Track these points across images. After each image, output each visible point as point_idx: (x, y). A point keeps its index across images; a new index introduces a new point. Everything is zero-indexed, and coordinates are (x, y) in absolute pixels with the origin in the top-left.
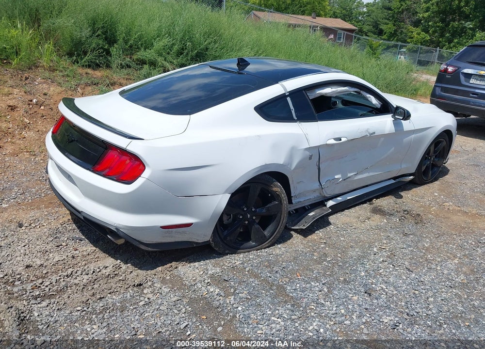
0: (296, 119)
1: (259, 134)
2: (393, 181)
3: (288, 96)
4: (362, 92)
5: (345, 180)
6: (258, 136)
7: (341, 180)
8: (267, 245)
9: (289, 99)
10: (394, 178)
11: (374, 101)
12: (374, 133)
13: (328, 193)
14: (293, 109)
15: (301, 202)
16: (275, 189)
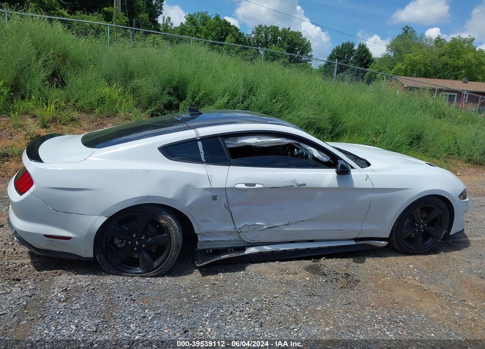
0: (205, 161)
1: (148, 169)
2: (353, 243)
3: (199, 140)
4: (301, 144)
5: (269, 228)
6: (147, 170)
7: (265, 227)
8: (153, 274)
9: (200, 143)
10: (356, 240)
11: (316, 153)
12: (305, 185)
13: (249, 238)
14: (203, 152)
15: (210, 241)
16: (163, 221)
